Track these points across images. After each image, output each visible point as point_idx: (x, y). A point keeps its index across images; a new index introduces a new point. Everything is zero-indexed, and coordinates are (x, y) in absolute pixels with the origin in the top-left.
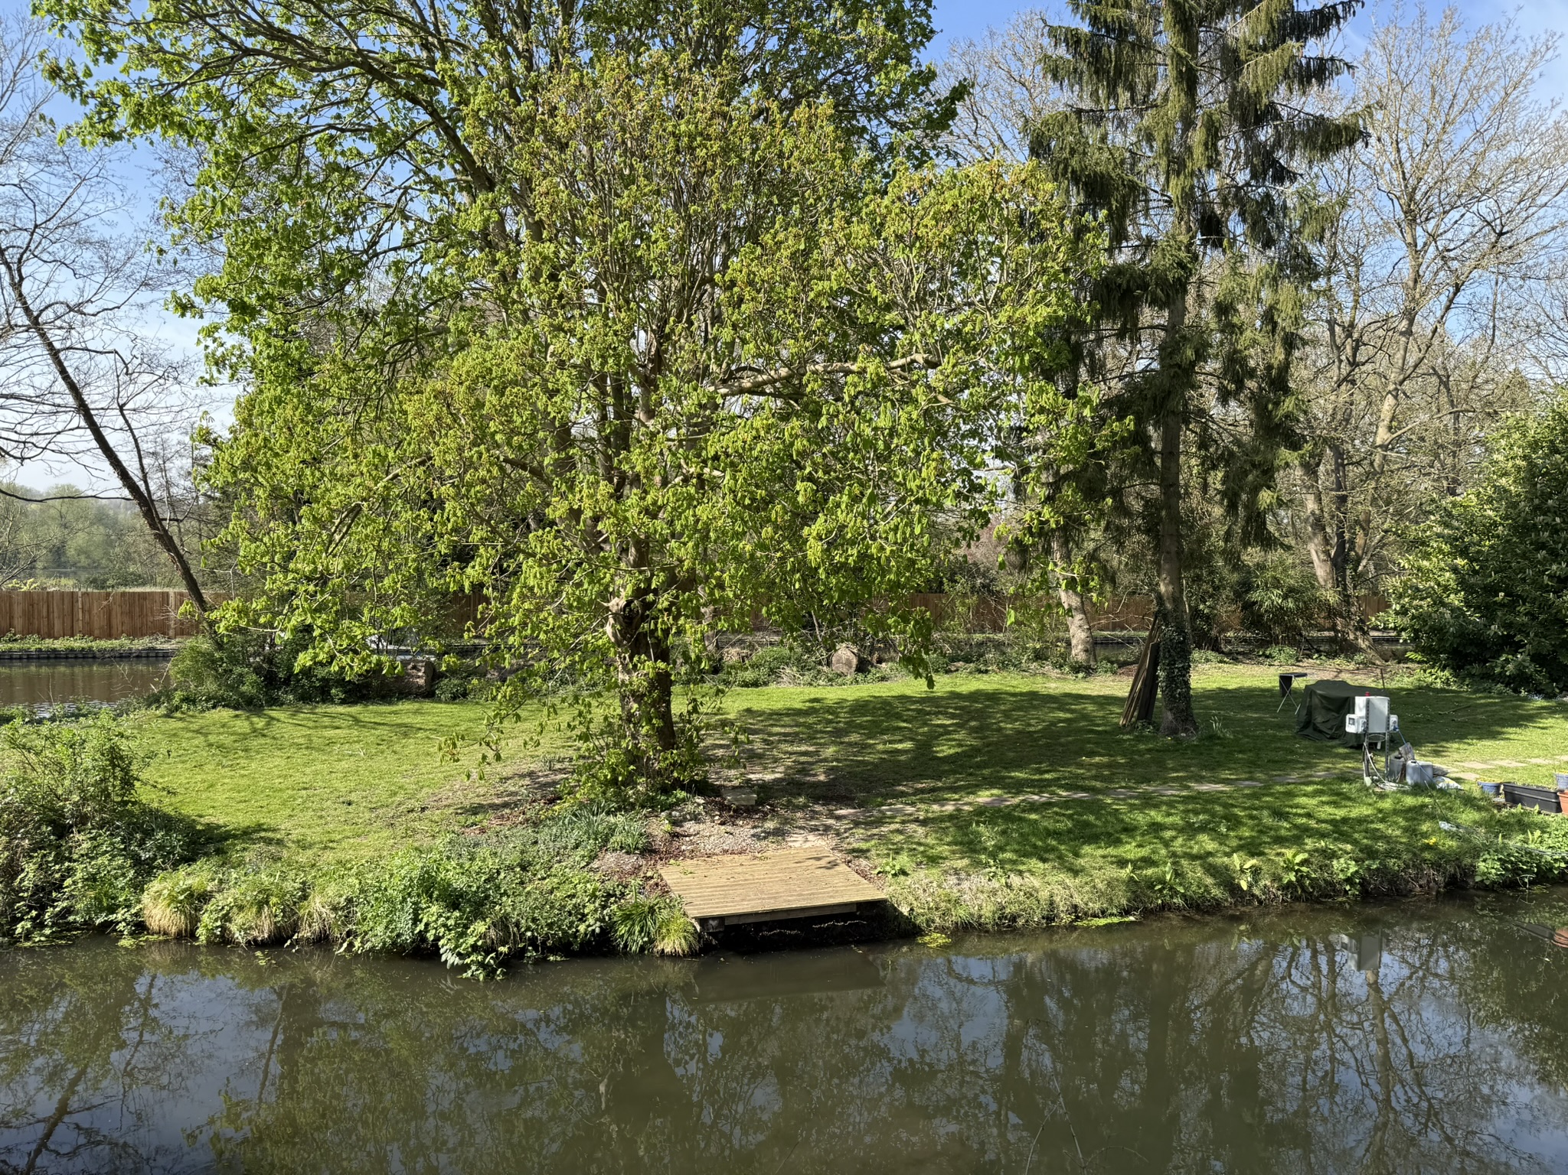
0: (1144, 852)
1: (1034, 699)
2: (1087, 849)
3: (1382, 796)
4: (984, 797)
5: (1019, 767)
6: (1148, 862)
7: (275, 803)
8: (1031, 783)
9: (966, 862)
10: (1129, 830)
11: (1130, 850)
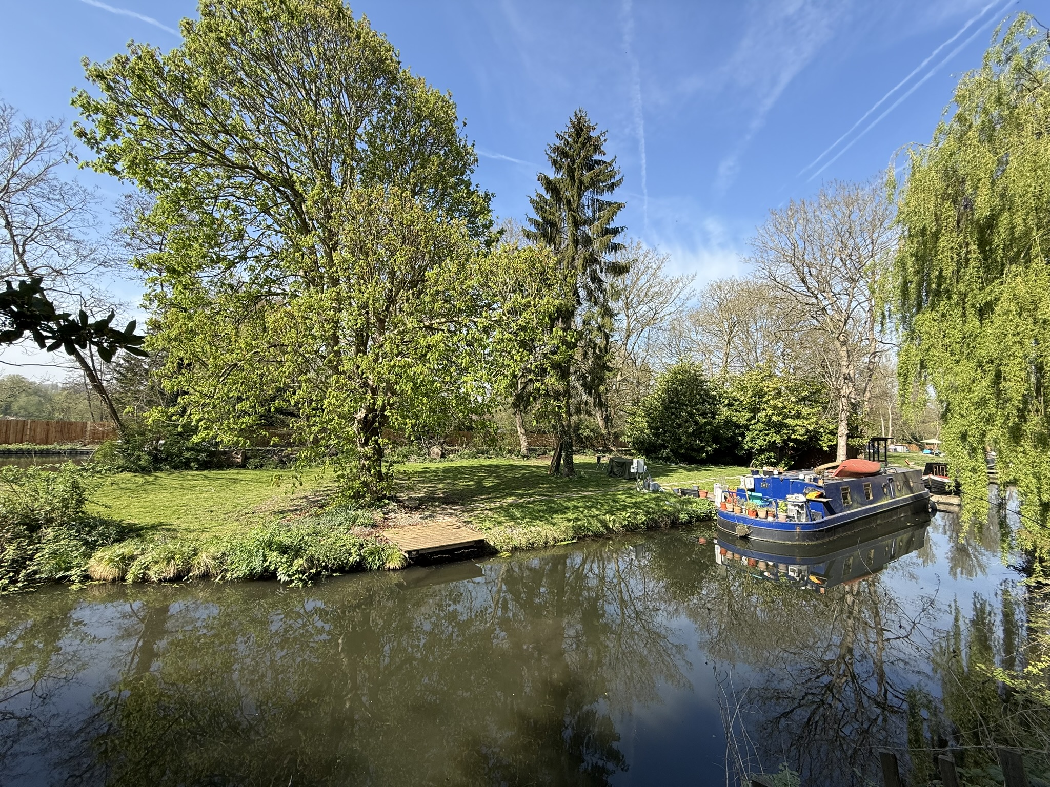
0: (575, 516)
1: (512, 467)
2: (555, 516)
3: (644, 494)
4: (510, 500)
5: (518, 489)
6: (578, 519)
7: (168, 513)
8: (526, 495)
9: (513, 523)
10: (567, 508)
11: (570, 515)
